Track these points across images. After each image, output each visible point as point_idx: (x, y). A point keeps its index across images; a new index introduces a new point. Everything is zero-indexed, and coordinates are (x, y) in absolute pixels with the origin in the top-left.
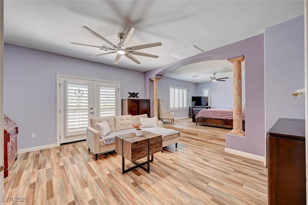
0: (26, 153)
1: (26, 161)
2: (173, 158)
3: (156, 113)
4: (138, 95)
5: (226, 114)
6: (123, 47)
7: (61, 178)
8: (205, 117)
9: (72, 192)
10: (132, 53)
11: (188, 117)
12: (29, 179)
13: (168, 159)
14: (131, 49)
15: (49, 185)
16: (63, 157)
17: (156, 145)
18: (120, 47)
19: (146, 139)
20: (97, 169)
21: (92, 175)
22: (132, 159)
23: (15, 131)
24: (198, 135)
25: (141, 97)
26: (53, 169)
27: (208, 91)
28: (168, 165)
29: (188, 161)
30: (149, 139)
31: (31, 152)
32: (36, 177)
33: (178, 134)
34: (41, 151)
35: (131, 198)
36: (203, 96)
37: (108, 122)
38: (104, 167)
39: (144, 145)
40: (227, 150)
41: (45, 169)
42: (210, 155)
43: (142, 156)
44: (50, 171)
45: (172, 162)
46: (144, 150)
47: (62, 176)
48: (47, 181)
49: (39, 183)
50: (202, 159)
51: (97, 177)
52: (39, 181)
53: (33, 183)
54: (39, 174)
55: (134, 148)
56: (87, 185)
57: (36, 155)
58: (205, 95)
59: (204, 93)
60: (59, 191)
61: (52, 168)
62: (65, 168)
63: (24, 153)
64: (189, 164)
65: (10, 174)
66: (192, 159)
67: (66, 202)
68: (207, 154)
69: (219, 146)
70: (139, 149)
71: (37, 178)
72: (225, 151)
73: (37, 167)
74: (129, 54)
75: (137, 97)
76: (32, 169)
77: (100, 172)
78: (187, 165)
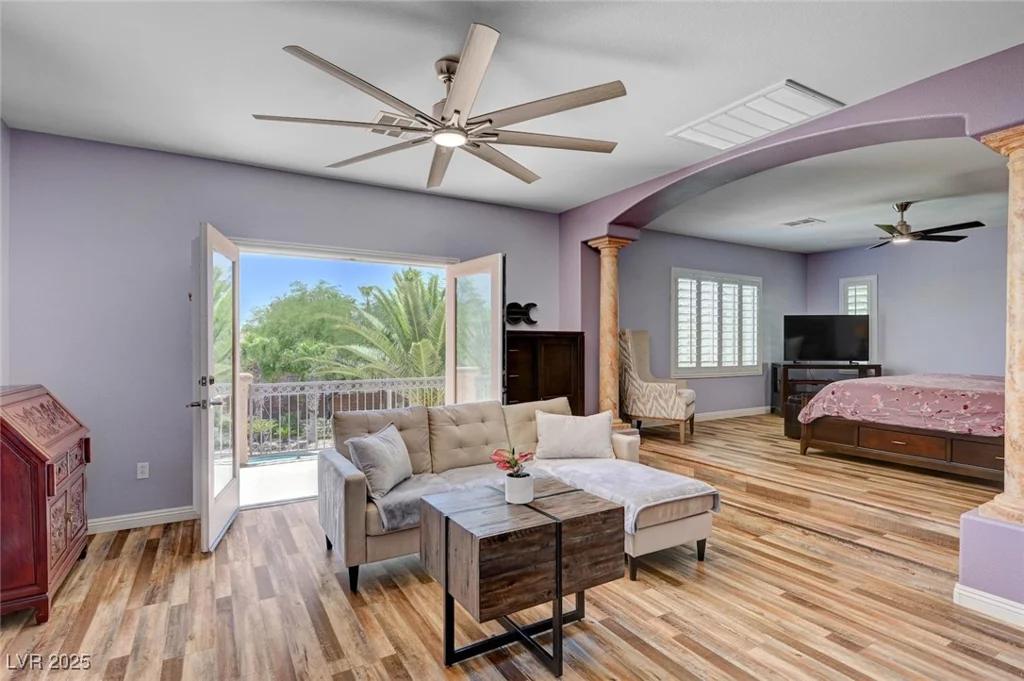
0: (120, 532)
1: (112, 563)
2: (679, 611)
3: (609, 392)
4: (533, 315)
5: (966, 407)
6: (456, 116)
7: (213, 651)
8: (851, 418)
10: (495, 139)
11: (764, 409)
12: (108, 642)
13: (653, 616)
14: (491, 121)
15: (168, 673)
16: (236, 559)
17: (596, 552)
18: (443, 119)
19: (549, 521)
20: (348, 627)
21: (326, 654)
22: (481, 608)
23: (81, 453)
24: (808, 507)
25: (546, 321)
26: (193, 611)
27: (870, 291)
28: (654, 645)
29: (753, 636)
30: (559, 525)
31: (135, 529)
32: (133, 633)
33: (711, 499)
34: (167, 527)
36: (841, 313)
37: (401, 429)
38: (376, 622)
39: (538, 548)
40: (966, 597)
41: (166, 605)
42: (871, 614)
43: (527, 597)
44: (183, 615)
45: (669, 632)
46: (537, 573)
47: (220, 644)
48: (166, 658)
49: (139, 660)
50: (828, 633)
51: (342, 666)
52: (140, 653)
53: (118, 660)
54: (143, 623)
55: (490, 560)
57: (149, 542)
58: (851, 308)
59: (846, 297)
61: (190, 605)
62: (234, 609)
63: (111, 534)
64: (757, 653)
65: (58, 611)
66: (772, 626)
68: (851, 606)
69: (919, 572)
70: (516, 568)
71: (135, 641)
72: (956, 601)
73: (143, 595)
74: (485, 142)
75: (532, 322)
76: (127, 600)
77: (357, 645)
78: (744, 659)
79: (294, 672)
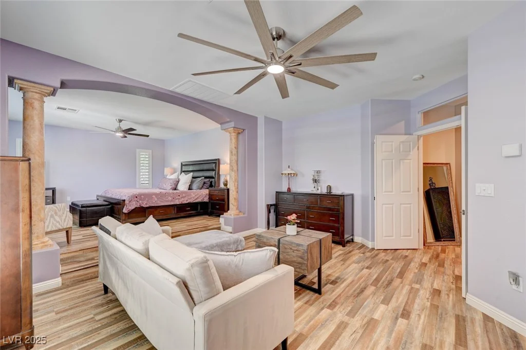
5: (179, 196)
9: (395, 329)
20: (323, 331)
21: (345, 327)
35: (354, 283)
51: (346, 319)
56: (370, 321)
60: (411, 347)
67: (410, 323)
77: (331, 321)
79: (364, 330)
